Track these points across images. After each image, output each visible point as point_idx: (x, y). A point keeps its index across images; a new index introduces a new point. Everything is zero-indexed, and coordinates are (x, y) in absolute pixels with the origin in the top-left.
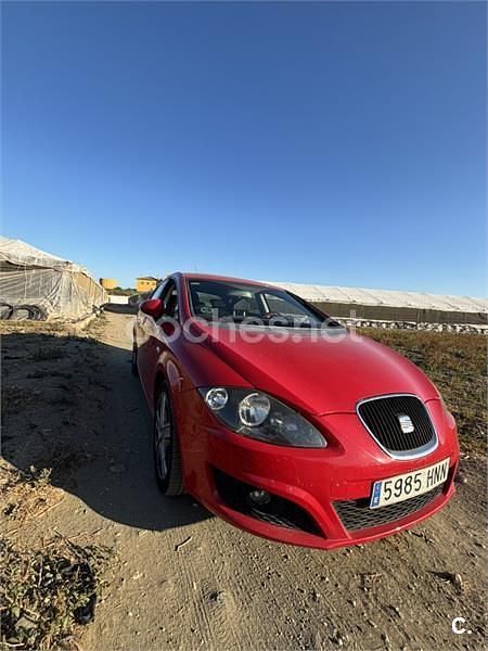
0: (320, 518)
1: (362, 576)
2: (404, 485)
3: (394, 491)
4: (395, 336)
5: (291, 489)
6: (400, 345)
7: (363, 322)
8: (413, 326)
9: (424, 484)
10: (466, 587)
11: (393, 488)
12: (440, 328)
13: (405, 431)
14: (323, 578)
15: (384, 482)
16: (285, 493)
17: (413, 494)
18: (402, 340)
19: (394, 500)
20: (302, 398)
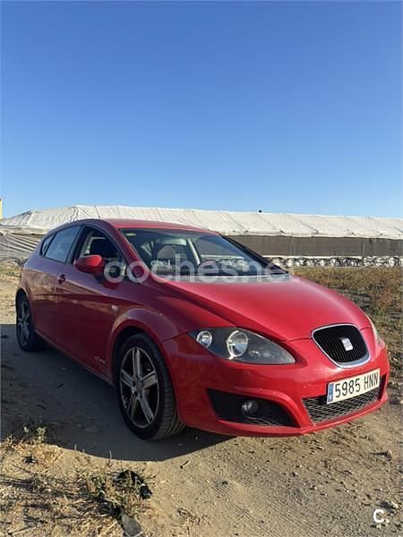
0: (296, 412)
1: (325, 462)
2: (348, 387)
3: (342, 391)
4: (337, 276)
5: (274, 393)
6: (344, 287)
7: (295, 260)
8: (358, 261)
9: (362, 387)
10: (394, 457)
11: (341, 389)
12: (392, 262)
13: (347, 349)
14: (298, 467)
15: (335, 383)
16: (271, 396)
17: (355, 394)
18: (346, 281)
19: (342, 398)
20: (272, 329)
